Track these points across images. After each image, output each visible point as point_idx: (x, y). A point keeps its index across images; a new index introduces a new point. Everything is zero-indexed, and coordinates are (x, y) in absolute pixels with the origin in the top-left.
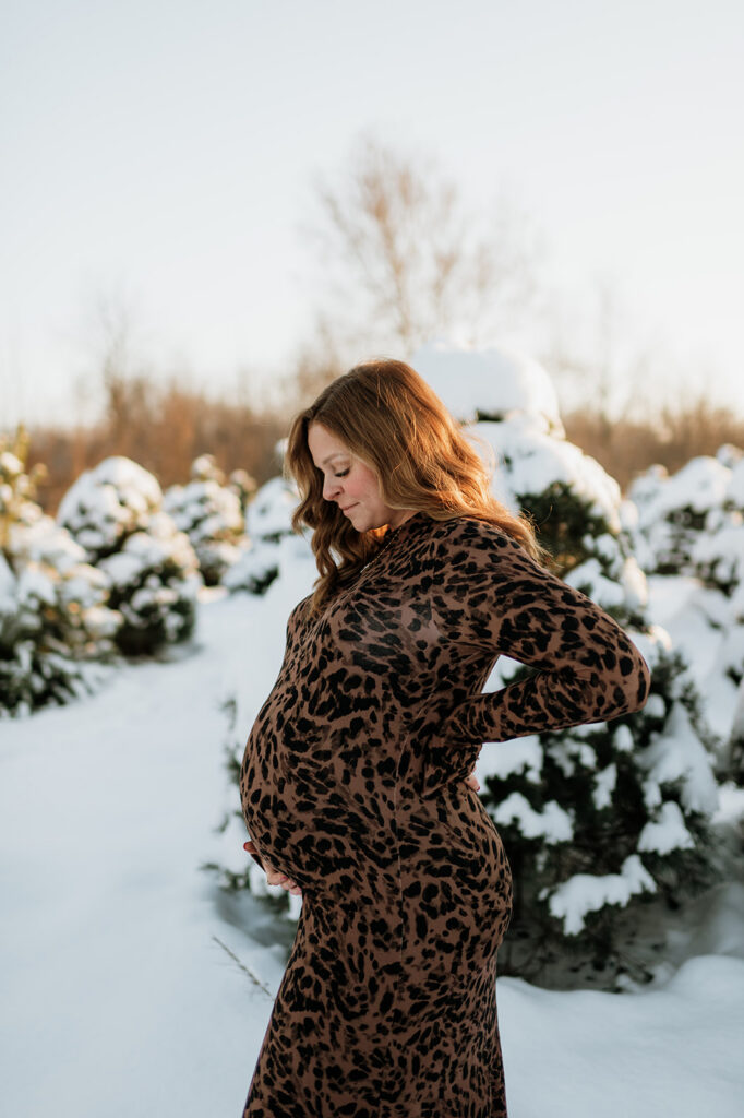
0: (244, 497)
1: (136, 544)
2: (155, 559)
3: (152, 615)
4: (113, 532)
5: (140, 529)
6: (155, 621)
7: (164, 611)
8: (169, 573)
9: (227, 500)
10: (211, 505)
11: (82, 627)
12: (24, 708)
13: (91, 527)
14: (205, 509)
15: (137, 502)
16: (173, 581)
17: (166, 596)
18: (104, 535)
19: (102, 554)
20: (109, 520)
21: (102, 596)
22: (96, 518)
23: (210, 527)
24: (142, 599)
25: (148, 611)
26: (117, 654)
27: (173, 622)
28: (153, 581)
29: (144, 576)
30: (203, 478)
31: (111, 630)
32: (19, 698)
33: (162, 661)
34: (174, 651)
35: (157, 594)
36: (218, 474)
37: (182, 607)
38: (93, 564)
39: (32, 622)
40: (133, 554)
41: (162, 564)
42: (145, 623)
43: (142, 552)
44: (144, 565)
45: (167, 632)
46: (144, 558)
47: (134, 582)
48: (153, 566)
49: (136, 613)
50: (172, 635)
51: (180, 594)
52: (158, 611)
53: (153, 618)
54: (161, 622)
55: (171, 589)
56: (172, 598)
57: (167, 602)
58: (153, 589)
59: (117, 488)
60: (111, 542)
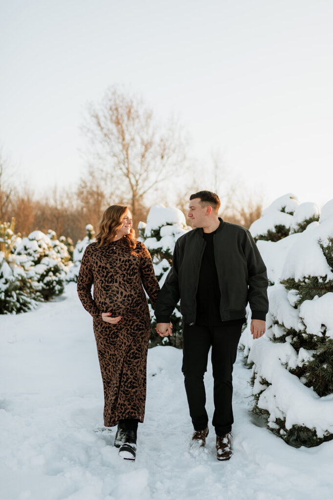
1: (45, 260)
2: (51, 265)
4: (37, 255)
5: (46, 255)
7: (54, 283)
8: (56, 270)
11: (31, 287)
12: (14, 312)
13: (29, 254)
15: (44, 245)
16: (57, 274)
17: (54, 278)
18: (33, 257)
19: (36, 263)
20: (35, 251)
22: (31, 251)
24: (47, 279)
25: (49, 284)
27: (57, 287)
28: (51, 273)
29: (48, 271)
31: (40, 288)
32: (12, 309)
33: (50, 302)
34: (56, 298)
35: (51, 277)
37: (60, 282)
39: (18, 283)
40: (44, 264)
41: (54, 268)
42: (48, 287)
43: (47, 263)
44: (48, 267)
45: (55, 291)
46: (48, 265)
47: (45, 273)
48: (51, 268)
49: (45, 284)
50: (57, 292)
51: (59, 278)
52: (52, 283)
53: (51, 286)
54: (54, 287)
55: (56, 276)
56: (57, 279)
57: (55, 281)
58: (51, 276)
59: (37, 241)
60: (36, 259)
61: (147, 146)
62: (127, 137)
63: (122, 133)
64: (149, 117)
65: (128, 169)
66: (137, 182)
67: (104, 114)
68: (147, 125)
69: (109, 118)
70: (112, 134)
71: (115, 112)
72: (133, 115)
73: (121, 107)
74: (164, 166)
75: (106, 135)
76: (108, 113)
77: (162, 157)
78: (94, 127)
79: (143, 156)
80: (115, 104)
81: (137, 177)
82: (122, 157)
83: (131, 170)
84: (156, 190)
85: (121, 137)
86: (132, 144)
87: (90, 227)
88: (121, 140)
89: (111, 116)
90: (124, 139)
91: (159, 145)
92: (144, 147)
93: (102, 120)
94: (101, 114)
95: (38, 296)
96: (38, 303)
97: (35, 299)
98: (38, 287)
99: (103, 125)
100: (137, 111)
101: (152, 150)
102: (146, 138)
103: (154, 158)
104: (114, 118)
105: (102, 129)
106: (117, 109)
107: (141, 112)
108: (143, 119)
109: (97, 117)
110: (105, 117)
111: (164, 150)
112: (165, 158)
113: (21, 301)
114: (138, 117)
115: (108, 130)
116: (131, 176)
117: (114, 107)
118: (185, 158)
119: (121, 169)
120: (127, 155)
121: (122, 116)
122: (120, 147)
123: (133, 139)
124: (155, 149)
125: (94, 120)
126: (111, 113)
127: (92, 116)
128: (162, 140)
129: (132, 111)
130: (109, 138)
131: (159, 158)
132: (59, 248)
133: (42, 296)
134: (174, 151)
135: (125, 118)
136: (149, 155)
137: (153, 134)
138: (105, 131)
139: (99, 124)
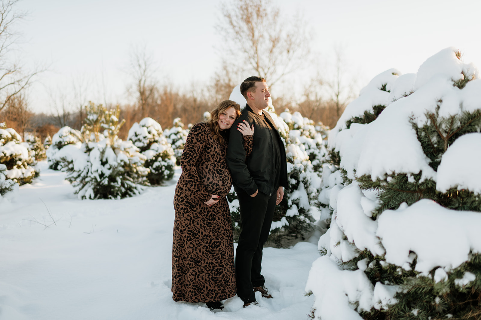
1: (154, 146)
2: (161, 151)
4: (146, 142)
5: (156, 141)
7: (163, 168)
8: (165, 156)
13: (139, 140)
15: (154, 132)
16: (166, 159)
17: (163, 163)
18: (143, 143)
19: (143, 149)
20: (145, 138)
21: (143, 162)
22: (141, 137)
24: (156, 164)
25: (158, 169)
27: (166, 172)
28: (160, 159)
29: (157, 157)
30: (177, 126)
32: (117, 194)
33: (162, 186)
34: (167, 183)
37: (169, 168)
38: (141, 152)
40: (153, 150)
41: (164, 153)
42: (157, 172)
43: (156, 149)
44: (158, 153)
45: (164, 176)
46: (157, 151)
47: (154, 158)
48: (160, 154)
49: (154, 169)
50: (166, 177)
51: (168, 163)
52: (161, 168)
53: (160, 171)
54: (163, 172)
55: (165, 161)
56: (166, 164)
57: (164, 166)
58: (160, 162)
59: (147, 128)
60: (146, 145)
61: (275, 41)
62: (257, 34)
63: (252, 30)
64: (276, 14)
65: (257, 63)
66: (265, 74)
67: (236, 13)
68: (275, 22)
69: (240, 16)
70: (243, 32)
71: (245, 11)
72: (262, 13)
73: (251, 6)
74: (290, 59)
75: (237, 33)
76: (239, 13)
77: (288, 51)
78: (227, 26)
79: (271, 51)
80: (246, 4)
81: (266, 71)
82: (252, 52)
83: (260, 64)
84: (283, 82)
85: (251, 34)
86: (261, 39)
87: (207, 114)
88: (251, 37)
89: (242, 15)
90: (253, 36)
91: (286, 41)
92: (272, 43)
93: (234, 19)
94: (233, 14)
95: (144, 181)
96: (144, 187)
97: (140, 183)
98: (144, 172)
99: (235, 23)
100: (265, 10)
101: (279, 45)
102: (274, 34)
103: (281, 53)
104: (245, 17)
105: (234, 27)
106: (247, 9)
107: (269, 10)
108: (270, 17)
109: (229, 16)
110: (237, 16)
111: (291, 44)
112: (291, 52)
113: (126, 186)
114: (266, 15)
115: (240, 28)
116: (260, 70)
117: (244, 7)
118: (309, 52)
119: (251, 63)
120: (257, 50)
121: (251, 13)
122: (251, 43)
123: (262, 36)
124: (282, 44)
125: (227, 19)
126: (242, 12)
127: (225, 16)
128: (288, 36)
129: (261, 9)
130: (240, 36)
131: (285, 53)
132: (182, 135)
133: (148, 181)
134: (299, 46)
135: (255, 16)
136: (276, 51)
137: (281, 31)
138: (237, 29)
139: (231, 23)
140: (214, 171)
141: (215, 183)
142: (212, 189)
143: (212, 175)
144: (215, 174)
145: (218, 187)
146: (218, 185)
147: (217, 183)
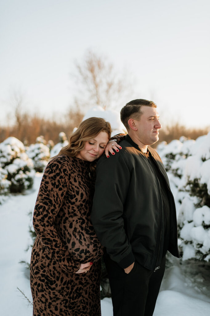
0: (51, 148)
1: (16, 161)
2: (22, 166)
3: (21, 182)
4: (9, 158)
5: (17, 157)
6: (21, 183)
7: (24, 180)
8: (26, 169)
9: (46, 149)
10: (42, 150)
13: (4, 157)
14: (40, 151)
15: (17, 150)
16: (27, 172)
17: (24, 176)
18: (7, 159)
19: (6, 164)
20: (9, 154)
21: (6, 176)
22: (5, 154)
23: (41, 156)
24: (18, 177)
25: (19, 181)
26: (9, 193)
27: (27, 183)
28: (21, 172)
29: (19, 170)
30: (39, 142)
31: (7, 186)
33: (24, 195)
34: (27, 192)
35: (21, 175)
36: (44, 141)
37: (29, 179)
38: (3, 168)
41: (24, 167)
42: (18, 184)
43: (18, 164)
44: (19, 167)
47: (16, 172)
48: (21, 168)
49: (16, 181)
50: (26, 187)
51: (28, 176)
52: (22, 180)
54: (23, 184)
55: (26, 174)
56: (26, 177)
59: (11, 146)
60: (9, 161)
87: (62, 134)
95: (6, 192)
98: (6, 184)
140: (81, 231)
141: (83, 250)
142: (79, 258)
143: (78, 237)
144: (84, 236)
145: (88, 254)
146: (89, 252)
147: (86, 250)
